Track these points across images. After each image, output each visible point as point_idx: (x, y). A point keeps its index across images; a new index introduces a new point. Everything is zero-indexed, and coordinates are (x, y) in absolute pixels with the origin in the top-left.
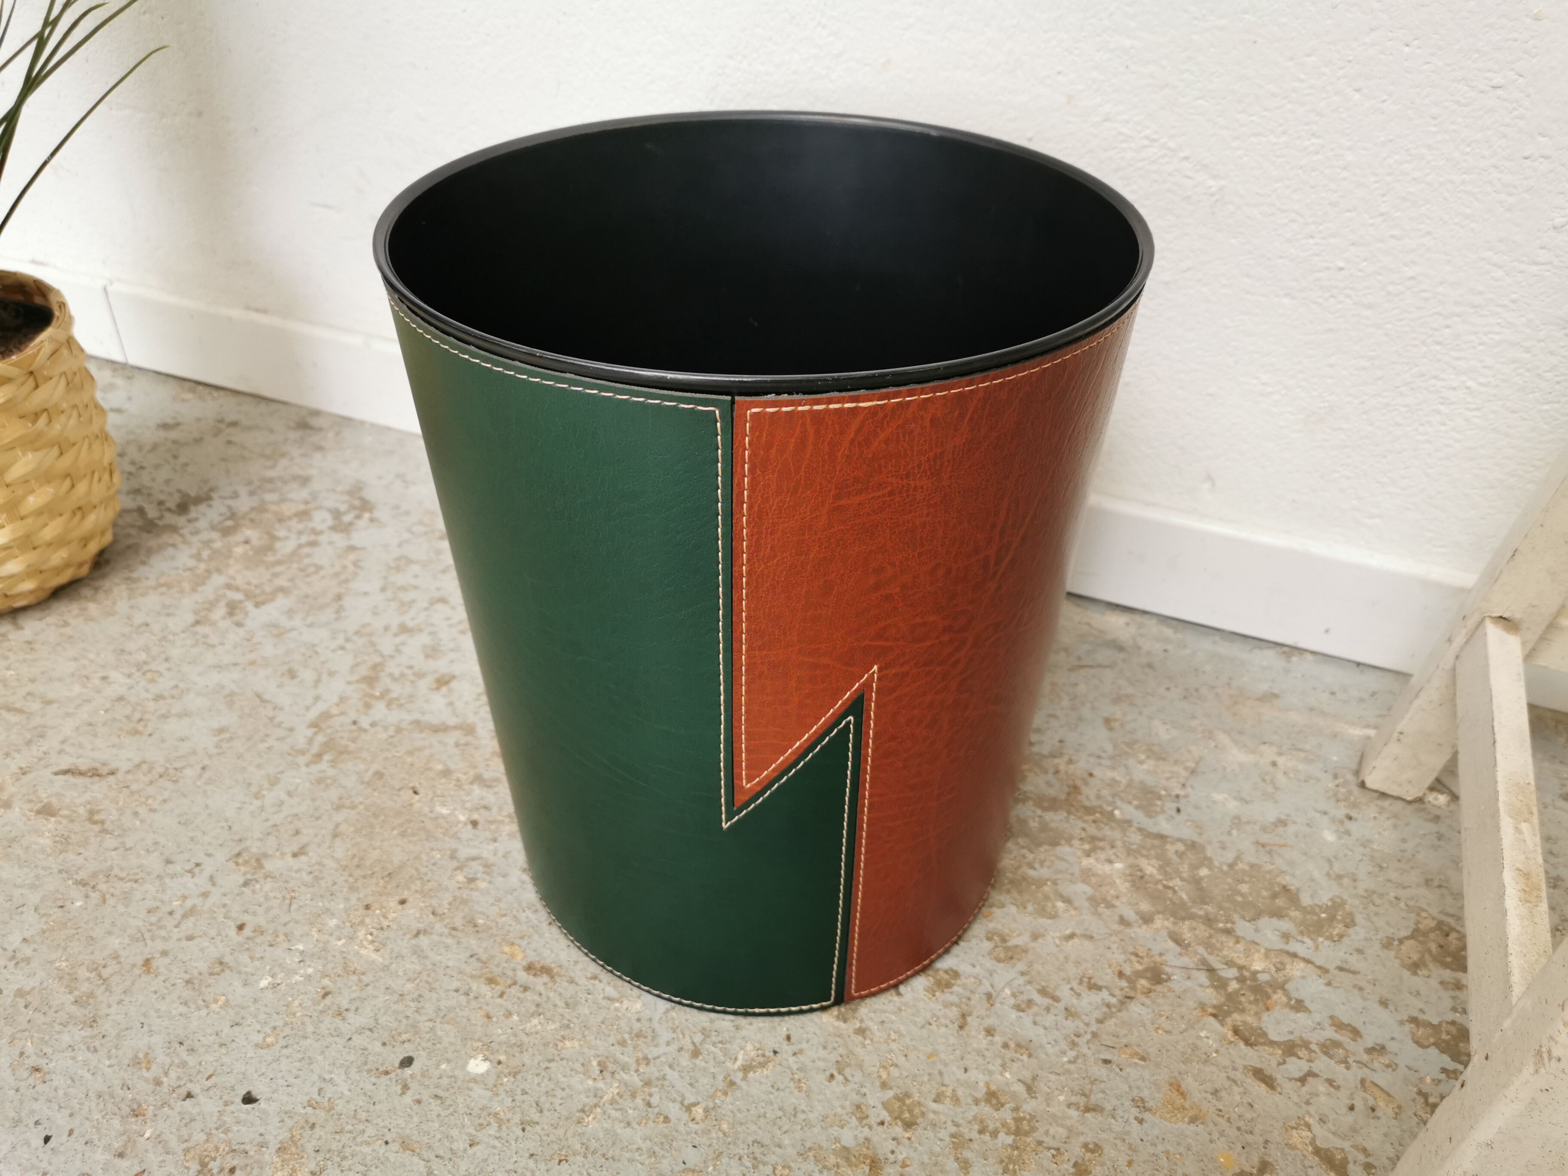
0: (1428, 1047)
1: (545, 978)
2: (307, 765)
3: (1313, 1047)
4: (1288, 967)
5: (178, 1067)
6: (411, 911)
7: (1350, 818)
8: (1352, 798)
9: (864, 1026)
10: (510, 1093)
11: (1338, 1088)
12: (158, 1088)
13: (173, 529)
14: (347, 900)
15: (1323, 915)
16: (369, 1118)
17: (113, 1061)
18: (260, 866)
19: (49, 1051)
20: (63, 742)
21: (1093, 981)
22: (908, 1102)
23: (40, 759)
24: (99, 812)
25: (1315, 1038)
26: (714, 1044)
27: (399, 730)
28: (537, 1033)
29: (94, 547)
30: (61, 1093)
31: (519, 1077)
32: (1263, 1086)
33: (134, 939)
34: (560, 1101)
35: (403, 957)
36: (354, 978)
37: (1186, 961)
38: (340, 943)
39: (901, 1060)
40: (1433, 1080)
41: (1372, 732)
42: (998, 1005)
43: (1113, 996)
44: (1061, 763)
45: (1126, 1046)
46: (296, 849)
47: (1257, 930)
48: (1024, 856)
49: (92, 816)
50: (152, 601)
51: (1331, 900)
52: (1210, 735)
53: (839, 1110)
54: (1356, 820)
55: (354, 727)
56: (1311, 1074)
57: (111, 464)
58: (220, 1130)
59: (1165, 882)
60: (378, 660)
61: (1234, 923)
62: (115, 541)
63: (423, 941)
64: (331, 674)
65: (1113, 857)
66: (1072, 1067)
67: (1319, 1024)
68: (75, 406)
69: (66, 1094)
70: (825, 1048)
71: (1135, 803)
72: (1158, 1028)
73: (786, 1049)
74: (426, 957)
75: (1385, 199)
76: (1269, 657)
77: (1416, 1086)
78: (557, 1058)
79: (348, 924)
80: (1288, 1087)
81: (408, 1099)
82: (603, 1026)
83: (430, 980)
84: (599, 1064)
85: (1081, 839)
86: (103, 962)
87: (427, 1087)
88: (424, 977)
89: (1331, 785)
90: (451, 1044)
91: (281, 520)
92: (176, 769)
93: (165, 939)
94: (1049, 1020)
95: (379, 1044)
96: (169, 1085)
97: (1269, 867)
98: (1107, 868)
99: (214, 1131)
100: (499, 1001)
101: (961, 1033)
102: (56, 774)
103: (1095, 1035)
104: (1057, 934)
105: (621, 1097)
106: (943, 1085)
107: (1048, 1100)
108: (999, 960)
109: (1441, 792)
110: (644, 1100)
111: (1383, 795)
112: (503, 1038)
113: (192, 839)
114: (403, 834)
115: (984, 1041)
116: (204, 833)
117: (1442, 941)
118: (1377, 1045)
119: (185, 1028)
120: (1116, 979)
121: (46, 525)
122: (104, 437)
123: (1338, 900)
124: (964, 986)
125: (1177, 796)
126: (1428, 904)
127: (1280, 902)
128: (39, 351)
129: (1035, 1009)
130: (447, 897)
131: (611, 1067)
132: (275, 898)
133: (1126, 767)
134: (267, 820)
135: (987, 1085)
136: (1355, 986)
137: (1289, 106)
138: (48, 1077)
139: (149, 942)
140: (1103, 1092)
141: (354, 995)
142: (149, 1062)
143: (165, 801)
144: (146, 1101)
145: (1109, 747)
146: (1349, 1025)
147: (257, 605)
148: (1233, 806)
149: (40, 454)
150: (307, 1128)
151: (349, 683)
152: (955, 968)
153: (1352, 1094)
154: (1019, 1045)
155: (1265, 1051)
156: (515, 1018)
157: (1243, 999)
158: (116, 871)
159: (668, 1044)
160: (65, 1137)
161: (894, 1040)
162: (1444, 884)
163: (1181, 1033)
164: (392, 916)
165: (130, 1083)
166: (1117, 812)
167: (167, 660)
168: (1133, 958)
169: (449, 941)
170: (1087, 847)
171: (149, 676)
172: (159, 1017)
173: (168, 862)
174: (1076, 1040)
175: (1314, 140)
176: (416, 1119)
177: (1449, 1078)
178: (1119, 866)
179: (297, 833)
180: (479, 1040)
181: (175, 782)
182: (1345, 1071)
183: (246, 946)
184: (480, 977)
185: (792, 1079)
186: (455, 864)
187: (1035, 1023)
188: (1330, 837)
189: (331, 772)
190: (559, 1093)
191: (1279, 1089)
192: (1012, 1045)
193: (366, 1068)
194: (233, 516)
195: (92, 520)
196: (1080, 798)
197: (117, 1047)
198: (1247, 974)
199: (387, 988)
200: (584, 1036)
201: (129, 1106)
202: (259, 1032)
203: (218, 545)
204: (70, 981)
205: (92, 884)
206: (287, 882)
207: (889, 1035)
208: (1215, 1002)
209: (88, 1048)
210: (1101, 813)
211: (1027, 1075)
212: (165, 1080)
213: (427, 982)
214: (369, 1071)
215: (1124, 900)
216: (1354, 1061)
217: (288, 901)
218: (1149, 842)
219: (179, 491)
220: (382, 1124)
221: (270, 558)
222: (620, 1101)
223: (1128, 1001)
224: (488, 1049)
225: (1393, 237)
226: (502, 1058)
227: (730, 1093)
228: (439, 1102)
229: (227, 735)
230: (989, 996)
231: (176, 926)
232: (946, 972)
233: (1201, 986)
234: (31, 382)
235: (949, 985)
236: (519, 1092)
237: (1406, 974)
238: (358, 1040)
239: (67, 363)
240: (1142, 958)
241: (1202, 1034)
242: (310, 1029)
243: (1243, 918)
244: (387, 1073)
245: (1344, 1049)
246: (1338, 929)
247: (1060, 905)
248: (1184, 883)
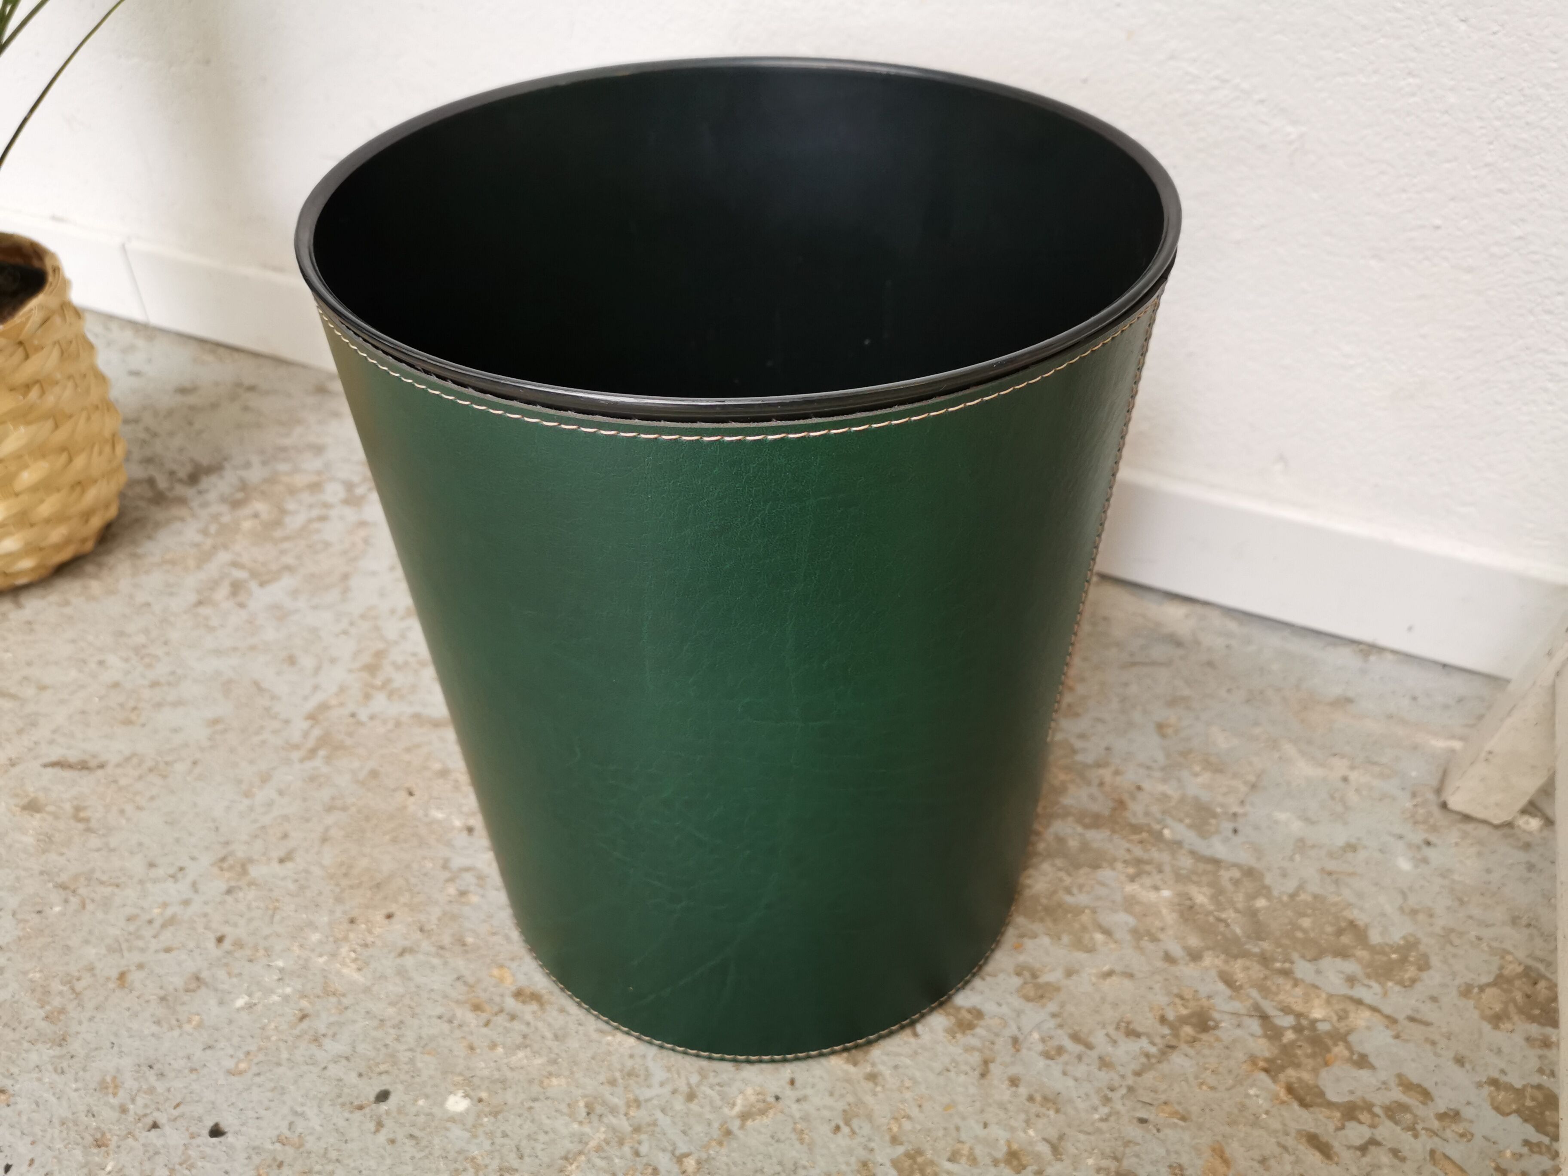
0: (1508, 1114)
1: (534, 1006)
2: (302, 761)
3: (1377, 1110)
4: (1352, 1015)
5: (145, 1093)
6: (398, 927)
7: (1428, 843)
8: (1432, 821)
9: (876, 1070)
10: (490, 1135)
11: (1403, 1160)
12: (124, 1116)
13: (182, 501)
14: (332, 912)
15: (1394, 956)
16: (340, 1158)
17: (80, 1085)
18: (244, 871)
19: (14, 1070)
20: (54, 731)
21: (1131, 1027)
22: (920, 1160)
23: (30, 750)
24: (84, 808)
25: (1380, 1099)
26: (711, 1087)
27: (398, 724)
28: (522, 1068)
29: (97, 522)
30: (24, 1118)
31: (500, 1117)
32: (1318, 1154)
33: (110, 950)
34: (543, 1146)
35: (386, 977)
36: (333, 1000)
37: (1237, 1006)
38: (321, 960)
39: (915, 1112)
40: (1514, 1154)
41: (1457, 745)
42: (1024, 1051)
43: (1153, 1044)
44: (1106, 773)
45: (1165, 1103)
46: (282, 853)
47: (1318, 972)
48: (1061, 880)
49: (78, 814)
50: (155, 579)
51: (1404, 938)
52: (1274, 744)
53: (844, 1167)
54: (1435, 846)
55: (351, 720)
56: (1373, 1142)
57: (114, 435)
58: (185, 1166)
59: (1216, 913)
60: (381, 646)
61: (1292, 962)
62: (121, 514)
63: (409, 961)
64: (333, 661)
65: (1159, 883)
66: (1103, 1126)
67: (1384, 1083)
68: (70, 377)
69: (29, 1120)
70: (831, 1094)
71: (1188, 821)
72: (1202, 1084)
73: (789, 1094)
74: (410, 979)
75: (1491, 147)
76: (1344, 657)
77: (1494, 1161)
78: (542, 1097)
79: (331, 939)
80: (1346, 1155)
81: (382, 1138)
82: (593, 1062)
83: (413, 1004)
84: (587, 1106)
85: (1125, 862)
86: (76, 974)
87: (402, 1125)
88: (407, 1001)
89: (1409, 805)
90: (431, 1077)
91: (292, 491)
92: (167, 763)
93: (143, 950)
94: (1080, 1070)
95: (353, 1076)
96: (136, 1114)
97: (1333, 899)
98: (1152, 896)
99: (177, 1167)
100: (484, 1030)
101: (982, 1081)
102: (45, 766)
103: (1131, 1089)
104: (1094, 971)
105: (608, 1143)
106: (960, 1142)
107: (1076, 1163)
108: (1028, 999)
109: (1533, 815)
110: (632, 1148)
111: (1467, 818)
112: (486, 1073)
113: (177, 840)
114: (394, 840)
115: (1008, 1092)
116: (190, 834)
117: (1528, 989)
118: (1451, 1109)
119: (156, 1050)
120: (1157, 1025)
121: (42, 501)
122: (107, 406)
123: (1412, 939)
124: (988, 1029)
125: (1235, 815)
126: (1515, 946)
127: (1346, 939)
128: (28, 319)
129: (1065, 1057)
130: (435, 912)
131: (599, 1109)
132: (258, 908)
133: (1179, 780)
134: (255, 821)
135: (1009, 1143)
136: (1427, 1040)
137: (1382, 41)
138: (12, 1100)
139: (126, 954)
140: (1137, 1156)
141: (332, 1019)
142: (116, 1087)
143: (152, 798)
144: (110, 1130)
145: (1160, 757)
146: (1419, 1086)
147: (262, 584)
148: (1297, 827)
149: (33, 428)
150: (275, 1167)
151: (350, 671)
152: (979, 1007)
153: (1419, 1168)
154: (1046, 1099)
155: (1321, 1113)
156: (500, 1050)
157: (1299, 1052)
158: (98, 874)
159: (662, 1084)
160: (24, 1168)
161: (908, 1088)
162: (1533, 923)
163: (1228, 1089)
164: (377, 931)
165: (95, 1109)
166: (1167, 832)
167: (166, 643)
168: (1177, 1001)
169: (436, 961)
170: (1131, 870)
171: (147, 660)
172: (131, 1037)
173: (152, 865)
174: (1110, 1094)
175: (1411, 80)
176: (389, 1161)
177: (1531, 1150)
178: (1166, 893)
179: (285, 836)
180: (460, 1074)
181: (165, 777)
182: (1412, 1139)
183: (224, 961)
184: (466, 1002)
185: (794, 1130)
186: (447, 875)
187: (1065, 1073)
188: (1404, 864)
189: (325, 770)
190: (542, 1137)
191: (1336, 1159)
192: (1038, 1098)
193: (340, 1100)
194: (243, 486)
195: (92, 495)
196: (1127, 814)
197: (84, 1069)
198: (1304, 1022)
199: (368, 1013)
200: (572, 1073)
201: (93, 1136)
202: (232, 1056)
203: (226, 519)
204: (43, 994)
205: (72, 887)
206: (271, 890)
207: (902, 1081)
208: (1267, 1054)
209: (55, 1070)
210: (1148, 832)
211: (1053, 1134)
212: (131, 1107)
213: (410, 1007)
214: (343, 1105)
215: (1171, 932)
216: (1423, 1129)
217: (270, 912)
218: (1201, 866)
219: (192, 460)
220: (352, 1165)
221: (278, 533)
222: (606, 1148)
223: (1169, 1050)
224: (469, 1085)
225: (1500, 191)
226: (484, 1095)
227: (725, 1143)
228: (413, 1142)
229: (220, 727)
230: (1015, 1041)
231: (155, 937)
232: (969, 1011)
233: (1252, 1035)
234: (20, 353)
235: (970, 1026)
236: (499, 1134)
237: (1487, 1027)
238: (334, 1070)
239: (60, 330)
240: (1188, 1000)
241: (1252, 1092)
242: (285, 1055)
243: (1303, 957)
244: (361, 1108)
245: (1411, 1112)
246: (1411, 972)
247: (1099, 937)
248: (1237, 915)
